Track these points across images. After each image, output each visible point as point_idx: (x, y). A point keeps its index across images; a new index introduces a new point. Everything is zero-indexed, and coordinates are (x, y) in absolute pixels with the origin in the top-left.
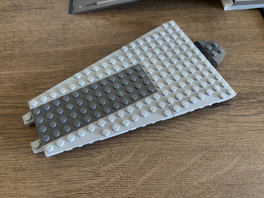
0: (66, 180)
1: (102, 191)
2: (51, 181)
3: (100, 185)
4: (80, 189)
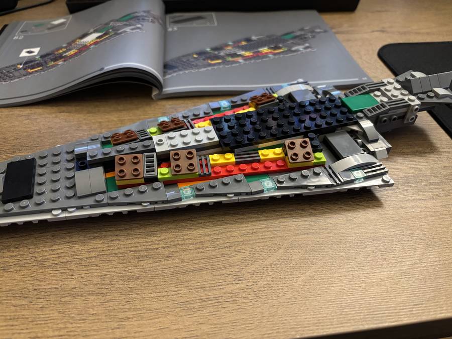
0: (198, 287)
1: (250, 297)
2: (176, 289)
3: (245, 290)
4: (219, 297)
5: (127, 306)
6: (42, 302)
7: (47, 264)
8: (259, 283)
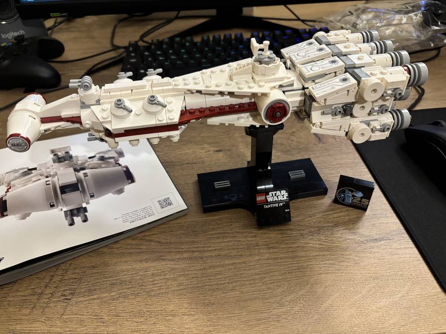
5: (209, 323)
6: (153, 320)
7: (153, 294)
8: (295, 309)
